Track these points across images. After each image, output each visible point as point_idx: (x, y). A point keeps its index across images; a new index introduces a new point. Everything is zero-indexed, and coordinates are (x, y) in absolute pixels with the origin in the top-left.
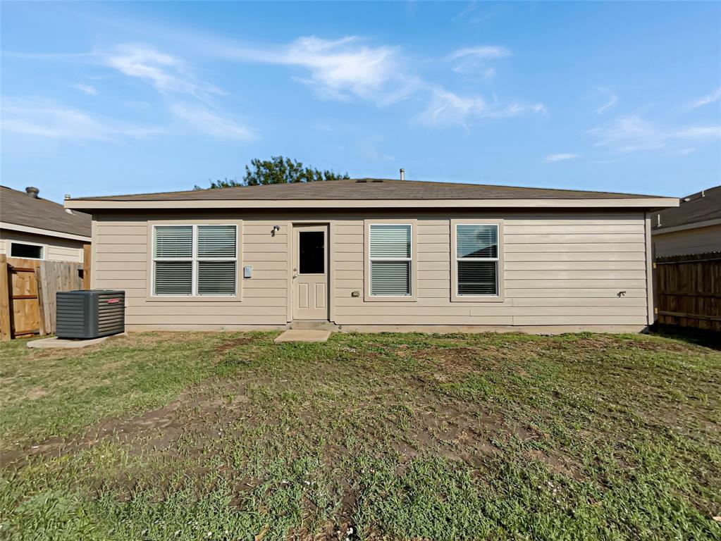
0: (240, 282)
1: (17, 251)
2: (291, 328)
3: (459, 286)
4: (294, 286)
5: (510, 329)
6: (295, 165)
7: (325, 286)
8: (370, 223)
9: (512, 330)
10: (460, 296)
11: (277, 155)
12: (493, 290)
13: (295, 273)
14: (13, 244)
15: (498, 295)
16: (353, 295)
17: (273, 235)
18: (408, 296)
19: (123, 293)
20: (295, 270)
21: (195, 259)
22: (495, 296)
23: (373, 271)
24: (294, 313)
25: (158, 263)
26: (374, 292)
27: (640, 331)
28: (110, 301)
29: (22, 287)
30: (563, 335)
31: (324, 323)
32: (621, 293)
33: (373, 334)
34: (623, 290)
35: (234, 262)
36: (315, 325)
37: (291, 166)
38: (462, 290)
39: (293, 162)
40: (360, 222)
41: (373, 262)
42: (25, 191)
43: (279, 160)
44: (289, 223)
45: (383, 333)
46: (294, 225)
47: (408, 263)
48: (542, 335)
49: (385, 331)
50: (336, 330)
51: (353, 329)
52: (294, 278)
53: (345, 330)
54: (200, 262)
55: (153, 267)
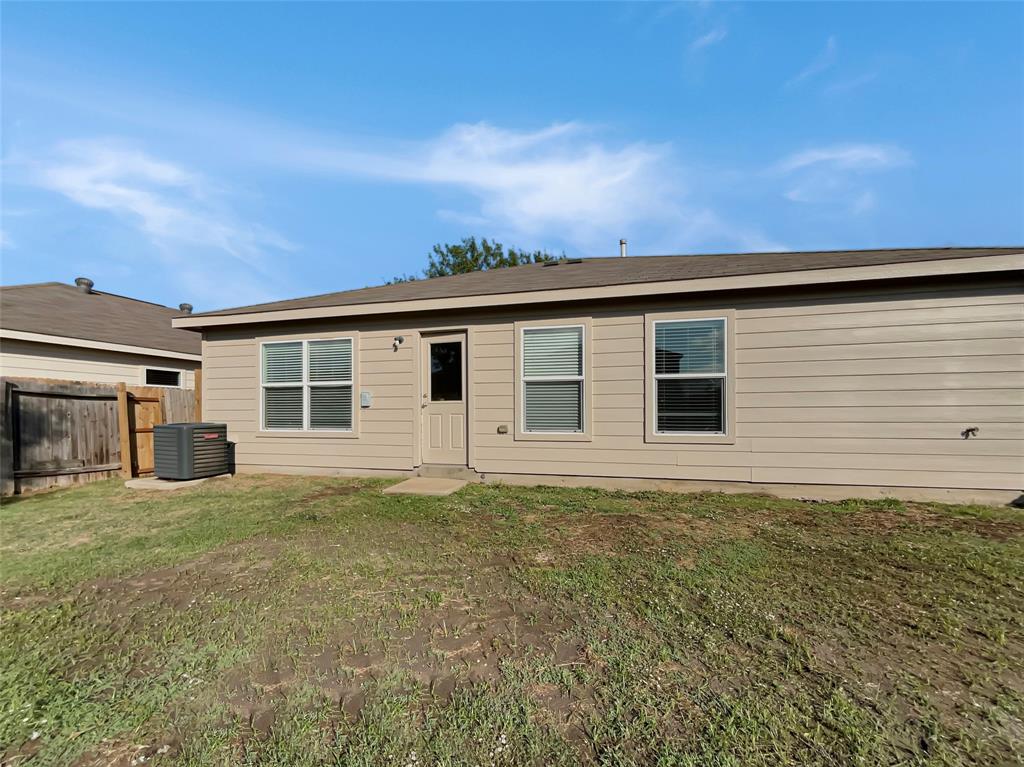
0: (357, 413)
1: (153, 378)
2: (419, 476)
3: (660, 419)
4: (423, 418)
5: (744, 487)
6: (494, 247)
7: (462, 418)
8: (522, 326)
9: (749, 490)
10: (660, 434)
11: (467, 236)
12: (717, 424)
13: (424, 401)
14: (148, 371)
15: (724, 432)
16: (499, 432)
17: (396, 350)
18: (579, 433)
19: (225, 427)
20: (425, 396)
21: (306, 383)
22: (720, 434)
23: (528, 396)
24: (423, 454)
25: (267, 389)
26: (530, 426)
27: (1009, 501)
28: (207, 436)
29: (146, 419)
30: (845, 503)
31: (461, 470)
32: (968, 431)
33: (525, 488)
34: (972, 426)
35: (349, 387)
36: (450, 471)
37: (487, 249)
38: (665, 424)
39: (490, 244)
40: (509, 326)
41: (528, 383)
42: (178, 308)
43: (470, 243)
44: (415, 332)
45: (539, 487)
46: (423, 334)
47: (578, 383)
48: (805, 501)
49: (542, 484)
50: (477, 479)
51: (497, 479)
52: (423, 407)
53: (489, 480)
54: (312, 388)
55: (261, 393)
